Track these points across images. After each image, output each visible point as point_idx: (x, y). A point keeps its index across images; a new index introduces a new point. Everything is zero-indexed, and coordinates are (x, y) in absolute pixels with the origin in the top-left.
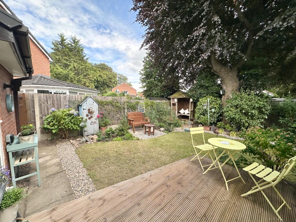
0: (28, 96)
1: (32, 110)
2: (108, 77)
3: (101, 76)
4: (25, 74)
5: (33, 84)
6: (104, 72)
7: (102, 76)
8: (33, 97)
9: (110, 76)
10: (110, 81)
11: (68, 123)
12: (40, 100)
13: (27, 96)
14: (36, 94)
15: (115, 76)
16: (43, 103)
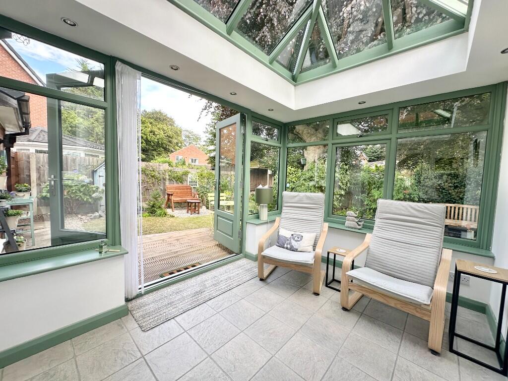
0: (23, 156)
1: (27, 174)
2: (166, 135)
3: (154, 132)
4: (21, 129)
5: (29, 141)
6: (160, 126)
7: (156, 133)
8: (29, 157)
9: (170, 133)
10: (170, 142)
11: (75, 192)
12: (38, 162)
13: (21, 155)
14: (32, 153)
15: (178, 133)
16: (42, 166)
